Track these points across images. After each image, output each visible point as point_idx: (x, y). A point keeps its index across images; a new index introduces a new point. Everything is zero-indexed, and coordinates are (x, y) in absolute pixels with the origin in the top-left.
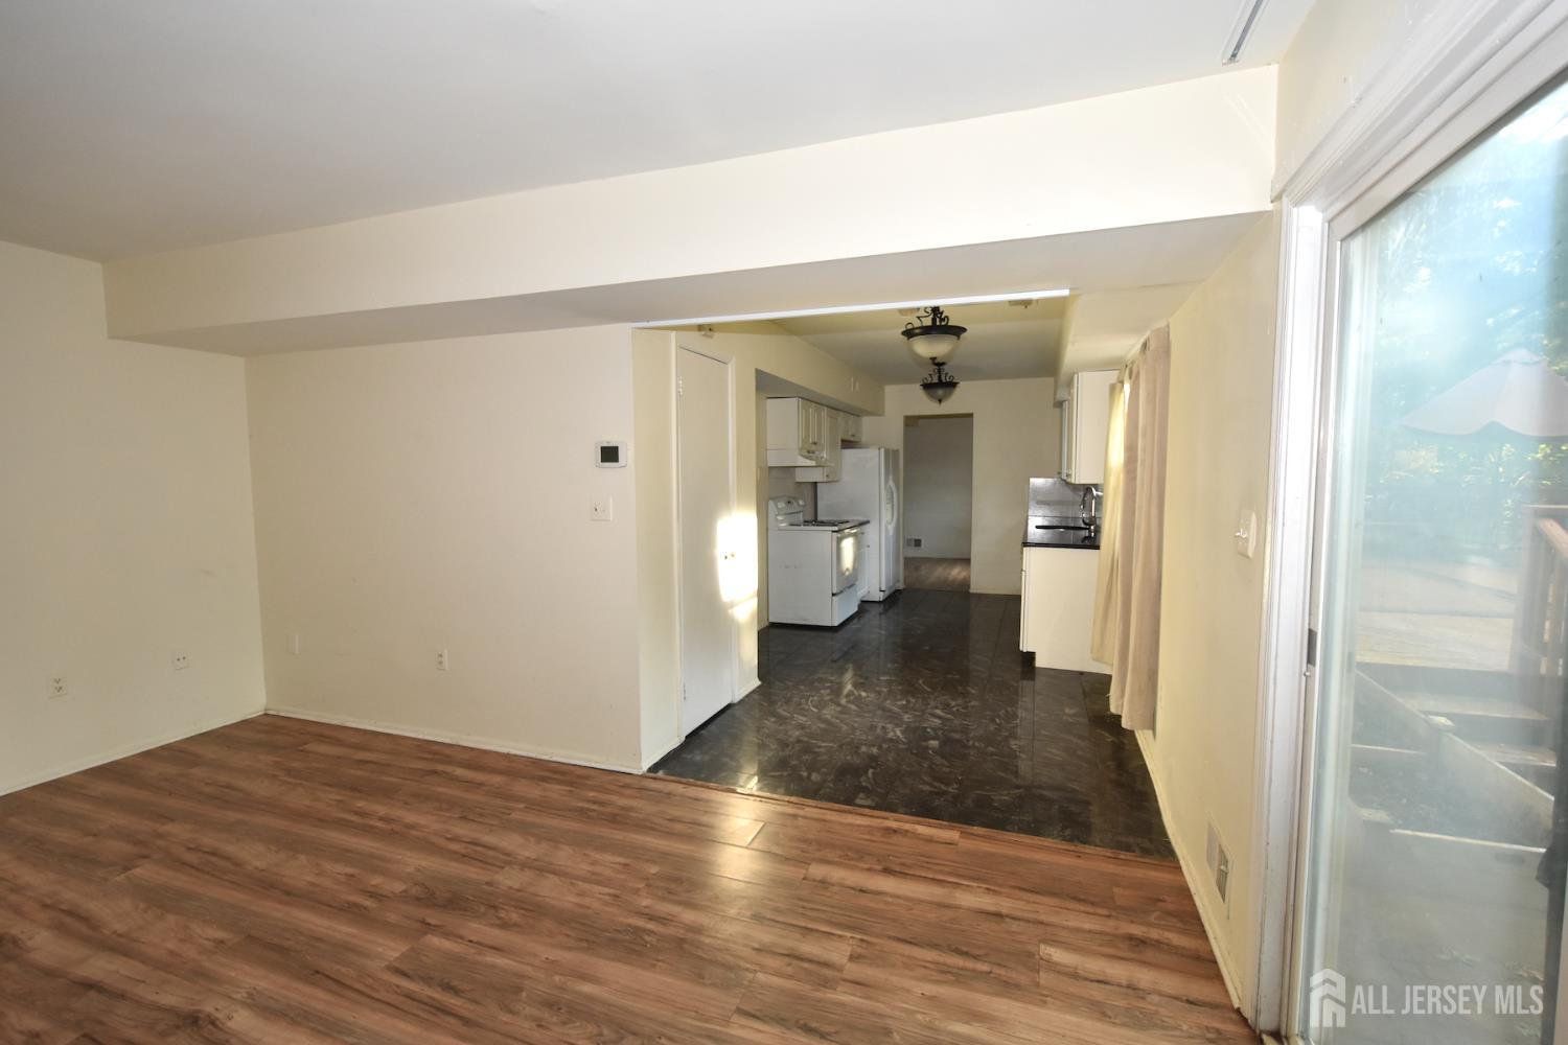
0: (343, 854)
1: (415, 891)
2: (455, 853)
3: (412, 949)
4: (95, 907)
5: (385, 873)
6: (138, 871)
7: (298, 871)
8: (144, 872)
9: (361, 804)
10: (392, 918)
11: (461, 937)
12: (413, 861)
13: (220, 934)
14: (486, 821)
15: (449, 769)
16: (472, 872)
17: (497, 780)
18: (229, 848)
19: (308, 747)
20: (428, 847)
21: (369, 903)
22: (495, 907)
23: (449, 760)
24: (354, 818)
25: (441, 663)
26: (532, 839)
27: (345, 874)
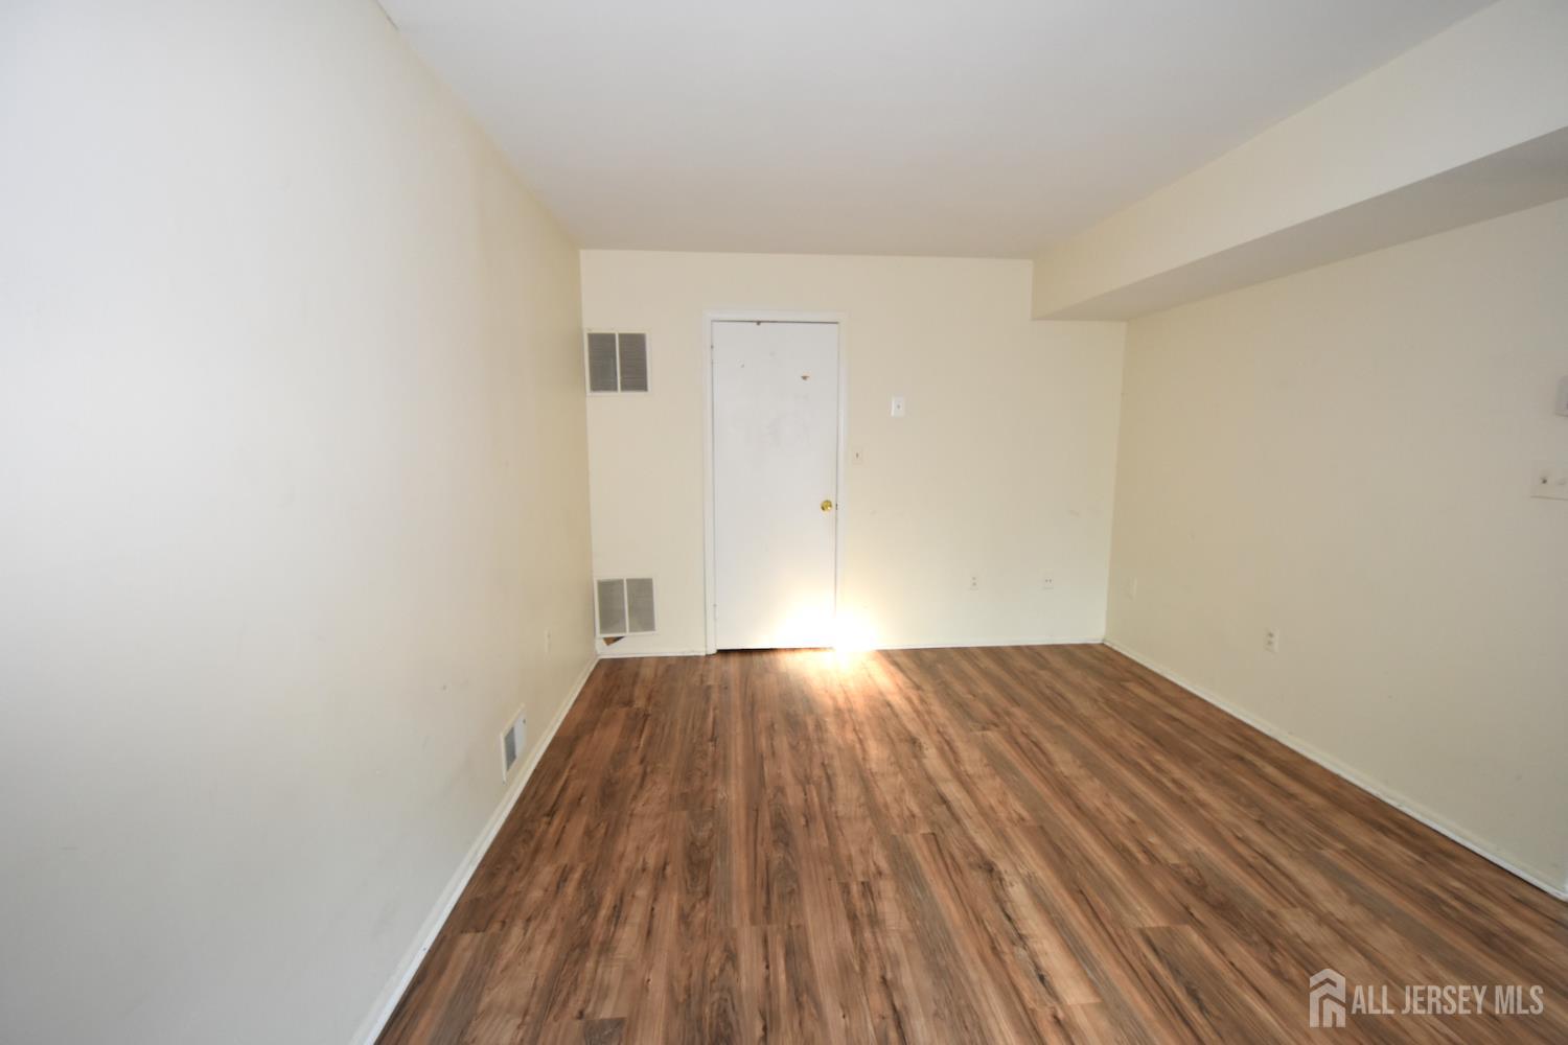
0: (1131, 797)
1: (1186, 871)
2: (1241, 857)
3: (1169, 930)
4: (960, 745)
5: (1162, 835)
6: (989, 733)
7: (1090, 792)
8: (993, 735)
9: (1159, 758)
10: (1158, 885)
12: (1194, 841)
13: (1025, 814)
14: (1287, 840)
15: (1259, 762)
16: (1254, 889)
17: (1315, 800)
18: (1049, 747)
19: (1127, 684)
20: (1212, 832)
21: (1140, 856)
22: (1271, 944)
23: (1261, 753)
24: (1149, 768)
25: (1270, 643)
26: (1343, 894)
27: (1128, 817)
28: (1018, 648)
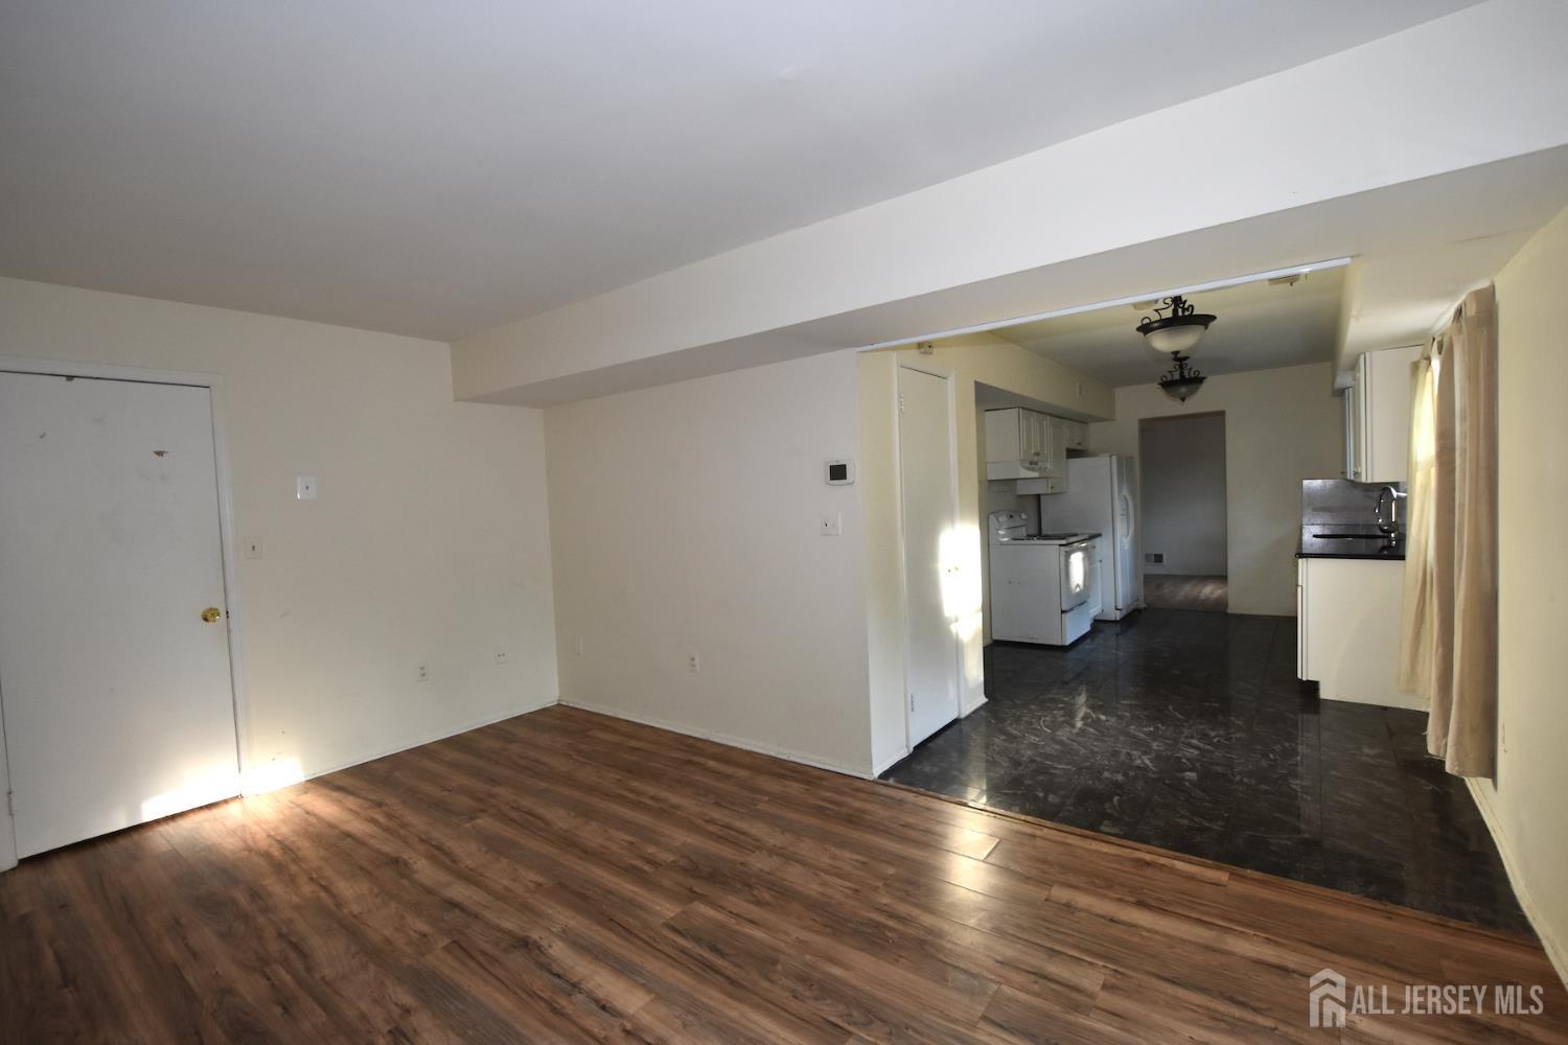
0: (624, 825)
1: (683, 862)
2: (712, 833)
3: (683, 912)
4: (452, 845)
5: (656, 843)
6: (479, 821)
7: (591, 834)
8: (484, 822)
9: (635, 784)
10: (667, 883)
11: (723, 908)
12: (681, 837)
13: (539, 878)
14: (735, 808)
15: (702, 760)
16: (727, 852)
17: (743, 773)
18: (540, 810)
19: (591, 733)
20: (689, 825)
21: (646, 868)
22: (749, 886)
23: (702, 753)
24: (630, 795)
26: (777, 829)
27: (627, 842)
28: (479, 730)
